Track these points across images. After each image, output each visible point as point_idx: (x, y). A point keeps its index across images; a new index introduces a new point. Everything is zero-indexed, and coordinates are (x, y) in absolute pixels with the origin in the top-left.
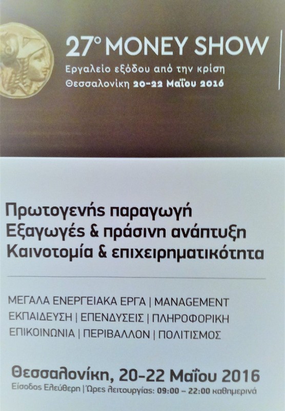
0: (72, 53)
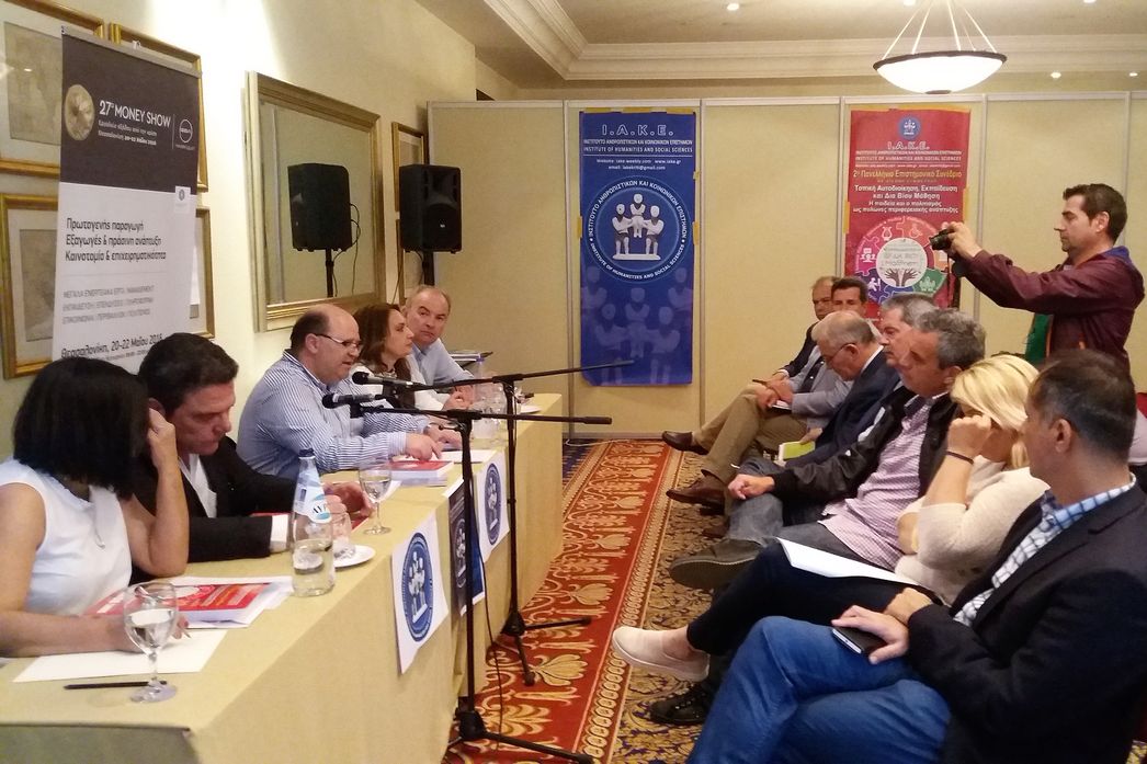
0: (102, 113)
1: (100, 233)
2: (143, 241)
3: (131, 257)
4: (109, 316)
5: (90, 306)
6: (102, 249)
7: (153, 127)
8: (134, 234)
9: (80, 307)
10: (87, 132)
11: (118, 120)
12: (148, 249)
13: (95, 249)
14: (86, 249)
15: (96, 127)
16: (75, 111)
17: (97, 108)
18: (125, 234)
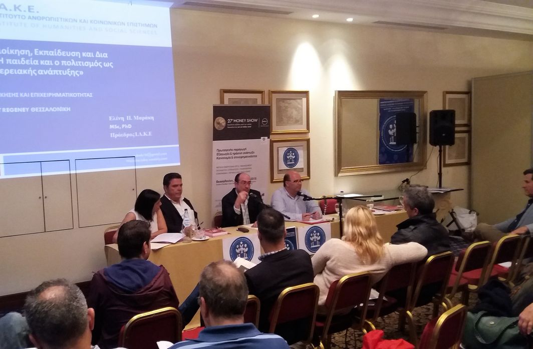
0: (229, 122)
1: (229, 152)
2: (247, 153)
3: (242, 157)
4: (233, 173)
5: (225, 170)
6: (230, 156)
7: (250, 123)
8: (243, 151)
10: (223, 128)
11: (235, 123)
12: (250, 155)
13: (227, 156)
15: (226, 126)
16: (219, 123)
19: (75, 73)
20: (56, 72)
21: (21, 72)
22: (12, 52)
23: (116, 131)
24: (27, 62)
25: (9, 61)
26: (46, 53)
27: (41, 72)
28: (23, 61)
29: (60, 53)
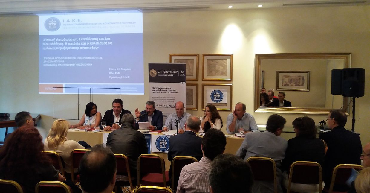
1: (160, 89)
2: (171, 90)
3: (168, 93)
4: (163, 101)
5: (157, 99)
6: (161, 91)
7: (172, 73)
8: (168, 89)
9: (156, 99)
10: (155, 76)
11: (163, 73)
12: (173, 92)
13: (158, 91)
14: (156, 91)
15: (157, 75)
16: (152, 73)
17: (157, 72)
18: (165, 89)
19: (95, 48)
20: (87, 48)
21: (73, 48)
22: (70, 40)
23: (112, 75)
24: (76, 44)
25: (69, 44)
26: (84, 39)
27: (81, 48)
28: (75, 44)
29: (89, 39)
